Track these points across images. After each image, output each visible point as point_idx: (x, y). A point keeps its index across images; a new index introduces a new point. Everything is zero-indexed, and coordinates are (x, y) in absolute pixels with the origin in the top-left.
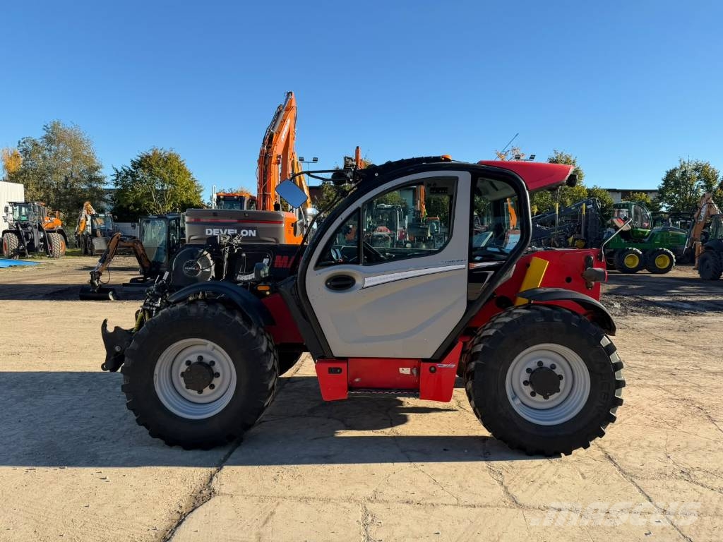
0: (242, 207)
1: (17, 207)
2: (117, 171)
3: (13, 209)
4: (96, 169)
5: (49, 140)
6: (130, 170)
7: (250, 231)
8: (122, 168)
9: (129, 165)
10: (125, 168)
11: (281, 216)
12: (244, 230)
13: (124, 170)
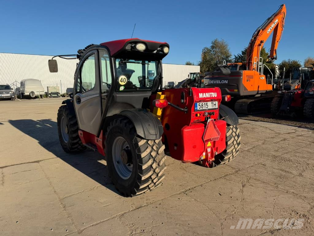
0: (236, 69)
1: (193, 75)
2: (236, 56)
3: (191, 75)
4: (229, 56)
5: (213, 47)
6: (241, 56)
7: (225, 81)
8: (238, 55)
9: (241, 53)
10: (239, 55)
11: (241, 73)
12: (223, 81)
13: (239, 56)
